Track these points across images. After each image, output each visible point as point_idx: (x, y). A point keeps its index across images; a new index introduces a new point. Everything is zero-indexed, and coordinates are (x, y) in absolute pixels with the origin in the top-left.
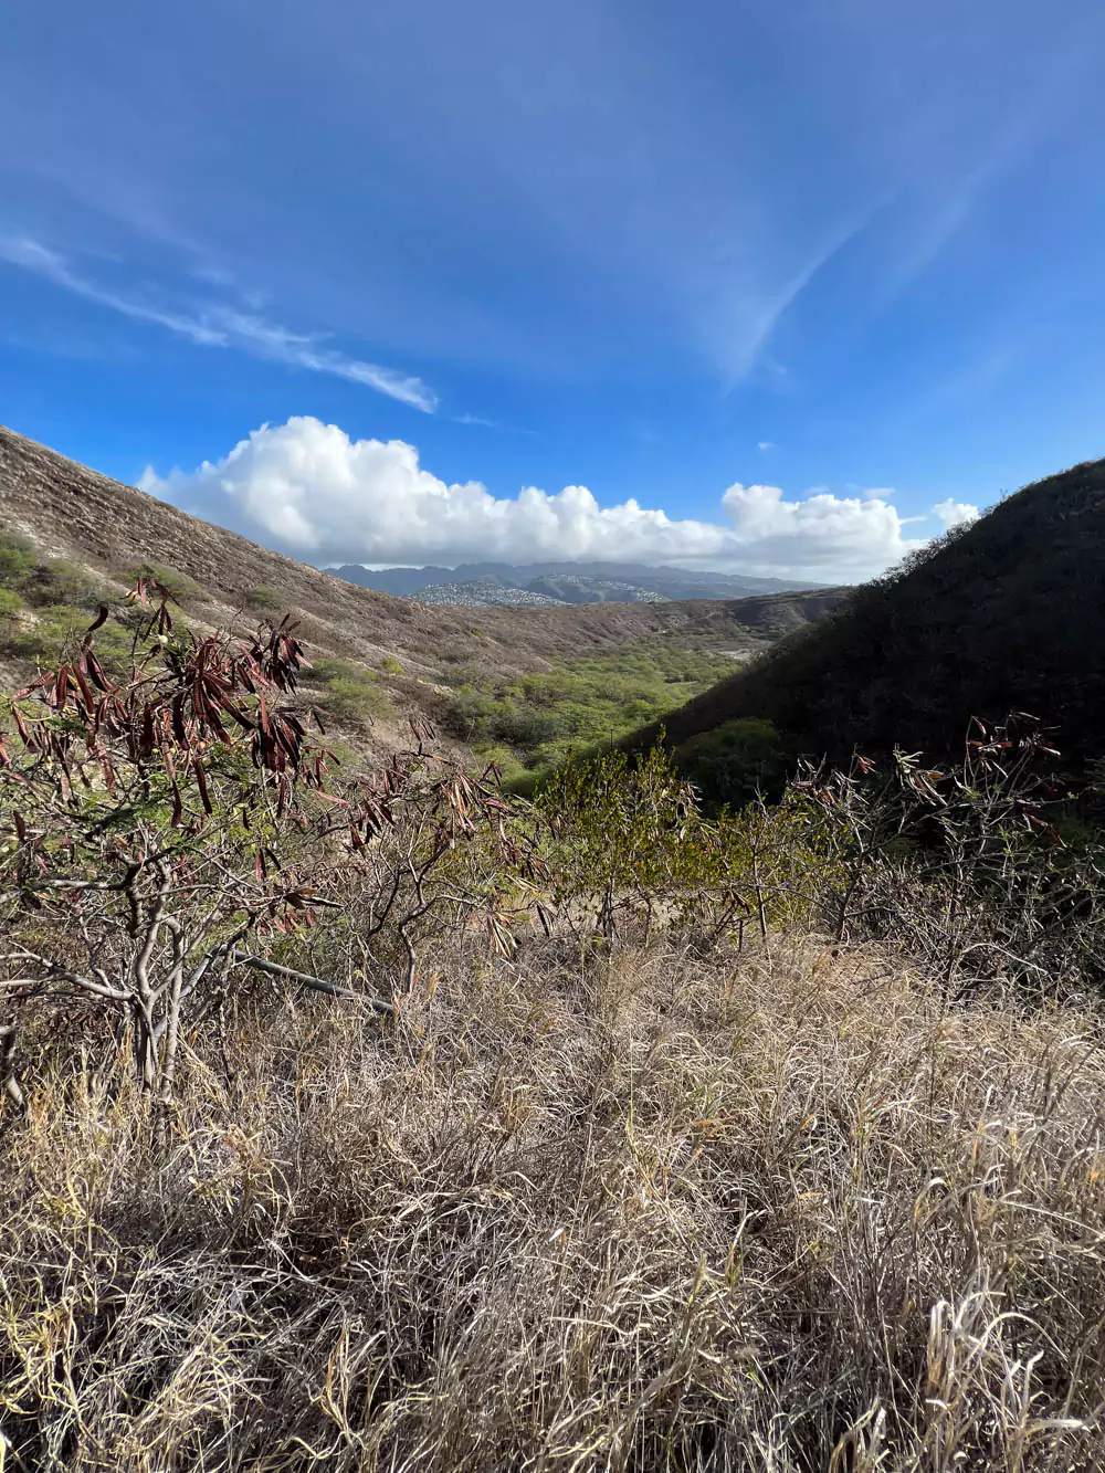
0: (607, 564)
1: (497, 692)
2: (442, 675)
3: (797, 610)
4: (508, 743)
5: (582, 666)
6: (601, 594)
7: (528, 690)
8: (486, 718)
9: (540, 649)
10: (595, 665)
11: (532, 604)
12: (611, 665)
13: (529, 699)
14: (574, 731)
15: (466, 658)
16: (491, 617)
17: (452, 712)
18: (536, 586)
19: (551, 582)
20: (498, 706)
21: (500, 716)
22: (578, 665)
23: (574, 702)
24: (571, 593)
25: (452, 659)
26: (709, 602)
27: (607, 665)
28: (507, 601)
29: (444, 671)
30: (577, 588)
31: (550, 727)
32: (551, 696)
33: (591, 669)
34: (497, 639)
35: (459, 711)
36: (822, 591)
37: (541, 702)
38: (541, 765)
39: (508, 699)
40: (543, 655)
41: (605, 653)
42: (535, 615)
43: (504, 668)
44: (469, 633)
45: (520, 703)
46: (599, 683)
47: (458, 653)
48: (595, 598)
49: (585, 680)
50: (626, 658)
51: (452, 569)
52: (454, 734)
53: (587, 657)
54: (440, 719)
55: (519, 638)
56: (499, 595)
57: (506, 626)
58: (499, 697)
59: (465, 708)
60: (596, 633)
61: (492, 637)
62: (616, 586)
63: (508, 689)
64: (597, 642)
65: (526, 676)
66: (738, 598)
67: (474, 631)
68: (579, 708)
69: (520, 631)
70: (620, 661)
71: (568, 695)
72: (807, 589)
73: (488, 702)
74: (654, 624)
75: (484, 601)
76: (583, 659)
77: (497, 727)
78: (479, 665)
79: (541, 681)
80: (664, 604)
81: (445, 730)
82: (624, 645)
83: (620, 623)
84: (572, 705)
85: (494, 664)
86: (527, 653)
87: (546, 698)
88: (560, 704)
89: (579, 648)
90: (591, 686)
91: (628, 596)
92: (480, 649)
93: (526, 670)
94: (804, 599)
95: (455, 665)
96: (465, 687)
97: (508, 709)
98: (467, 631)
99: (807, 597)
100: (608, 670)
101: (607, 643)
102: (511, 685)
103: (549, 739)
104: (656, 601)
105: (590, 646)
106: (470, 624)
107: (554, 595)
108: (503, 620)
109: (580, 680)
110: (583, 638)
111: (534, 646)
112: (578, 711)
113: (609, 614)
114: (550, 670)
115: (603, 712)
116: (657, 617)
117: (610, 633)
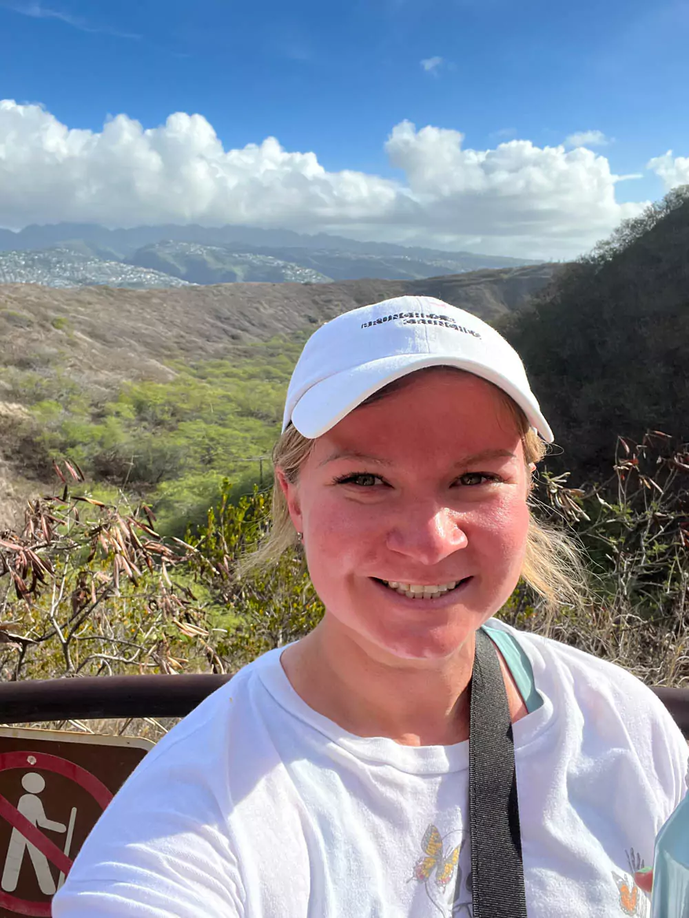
0: (241, 229)
1: (96, 410)
2: (8, 387)
3: (494, 293)
4: (114, 483)
5: (217, 372)
6: (238, 271)
7: (140, 407)
8: (79, 448)
9: (156, 348)
10: (235, 370)
11: (140, 284)
12: (256, 370)
13: (144, 419)
14: (208, 462)
15: (47, 361)
16: (79, 301)
17: (27, 441)
18: (144, 259)
19: (165, 254)
20: (97, 429)
21: (101, 444)
22: (209, 370)
23: (206, 421)
24: (196, 269)
25: (24, 364)
26: (384, 283)
27: (250, 369)
28: (102, 280)
29: (11, 381)
30: (204, 262)
31: (174, 457)
32: (173, 415)
33: (227, 375)
34: (91, 335)
35: (38, 439)
36: (524, 269)
37: (159, 423)
38: (162, 513)
39: (112, 420)
40: (158, 356)
41: (247, 354)
42: (144, 299)
43: (104, 376)
44: (48, 325)
45: (129, 426)
46: (241, 396)
47: (31, 356)
48: (231, 276)
49: (220, 391)
50: (274, 359)
51: (17, 230)
52: (31, 473)
53: (222, 359)
54: (9, 453)
55: (122, 333)
56: (93, 270)
57: (103, 315)
58: (99, 417)
59: (47, 434)
60: (234, 326)
61: (83, 332)
62: (256, 260)
63: (110, 405)
64: (233, 337)
65: (137, 388)
66: (419, 277)
67: (56, 323)
68: (214, 430)
69: (124, 323)
70: (269, 363)
71: (198, 413)
72: (507, 266)
73: (82, 425)
74: (312, 314)
75: (68, 279)
76: (218, 361)
77: (97, 461)
78: (65, 372)
79: (157, 393)
80: (324, 286)
81: (17, 468)
82: (274, 342)
83: (267, 311)
84: (203, 425)
85: (87, 372)
86: (135, 354)
87: (166, 417)
88: (185, 426)
89: (211, 347)
90: (230, 400)
91: (275, 276)
92: (67, 350)
93: (136, 378)
94: (501, 280)
95: (28, 373)
96: (45, 404)
97: (113, 435)
98: (45, 323)
99: (505, 277)
100: (252, 377)
101: (250, 340)
102: (116, 399)
103: (173, 474)
104: (314, 281)
105: (225, 344)
106: (52, 314)
107: (173, 272)
108: (98, 307)
109: (213, 392)
110: (214, 332)
111: (146, 344)
112: (213, 434)
113: (250, 300)
114: (171, 378)
115: (247, 435)
116: (315, 302)
117: (253, 325)
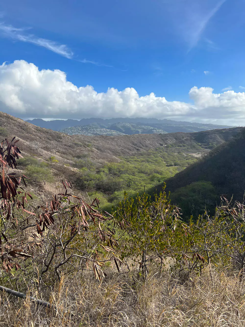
0: (142, 119)
1: (98, 170)
2: (74, 163)
3: (220, 136)
4: (102, 192)
5: (132, 160)
6: (140, 131)
7: (110, 169)
8: (92, 181)
9: (115, 153)
10: (138, 159)
11: (112, 135)
12: (144, 159)
13: (110, 173)
14: (129, 186)
15: (85, 156)
16: (95, 140)
17: (78, 179)
18: (113, 128)
19: (119, 126)
20: (98, 176)
21: (98, 180)
22: (130, 159)
23: (129, 174)
24: (128, 130)
25: (79, 157)
26: (184, 133)
27: (142, 159)
28: (101, 134)
29: (75, 162)
30: (130, 128)
31: (119, 185)
32: (119, 172)
33: (135, 161)
34: (97, 149)
35: (81, 178)
36: (230, 129)
37: (115, 174)
38: (115, 201)
39: (102, 173)
40: (116, 155)
41: (141, 155)
42: (113, 139)
43: (100, 160)
44: (86, 146)
45: (106, 175)
46: (139, 167)
47: (81, 155)
48: (138, 132)
49: (133, 165)
50: (150, 156)
51: (79, 120)
52: (79, 188)
53: (134, 156)
54: (73, 182)
55: (107, 149)
56: (98, 131)
57: (101, 143)
58: (98, 172)
59: (84, 177)
60: (137, 146)
61: (95, 148)
62: (146, 127)
63: (102, 169)
64: (137, 150)
65: (109, 164)
66: (195, 132)
67: (88, 146)
68: (131, 177)
69: (107, 146)
70: (148, 158)
71: (126, 172)
72: (224, 128)
73: (93, 174)
74: (161, 143)
75: (92, 133)
76: (132, 157)
77: (97, 185)
78: (90, 159)
79: (115, 166)
80: (166, 135)
81: (75, 186)
82: (149, 151)
83: (148, 142)
84: (128, 175)
85: (96, 159)
86: (109, 154)
87: (117, 173)
88: (123, 175)
89: (131, 153)
90: (136, 168)
91: (150, 131)
92: (91, 153)
93: (109, 161)
94: (222, 132)
95: (80, 160)
96: (84, 168)
97: (102, 177)
98: (85, 146)
99: (224, 131)
100: (143, 161)
101: (142, 151)
102: (103, 167)
103: (119, 189)
104: (162, 133)
105: (135, 151)
106: (87, 143)
107: (120, 131)
108: (100, 141)
109: (131, 166)
110: (132, 148)
111: (113, 152)
112: (131, 178)
113: (143, 139)
114: (119, 161)
115: (141, 179)
116: (162, 140)
117: (143, 146)
